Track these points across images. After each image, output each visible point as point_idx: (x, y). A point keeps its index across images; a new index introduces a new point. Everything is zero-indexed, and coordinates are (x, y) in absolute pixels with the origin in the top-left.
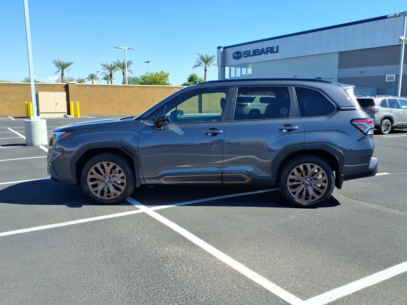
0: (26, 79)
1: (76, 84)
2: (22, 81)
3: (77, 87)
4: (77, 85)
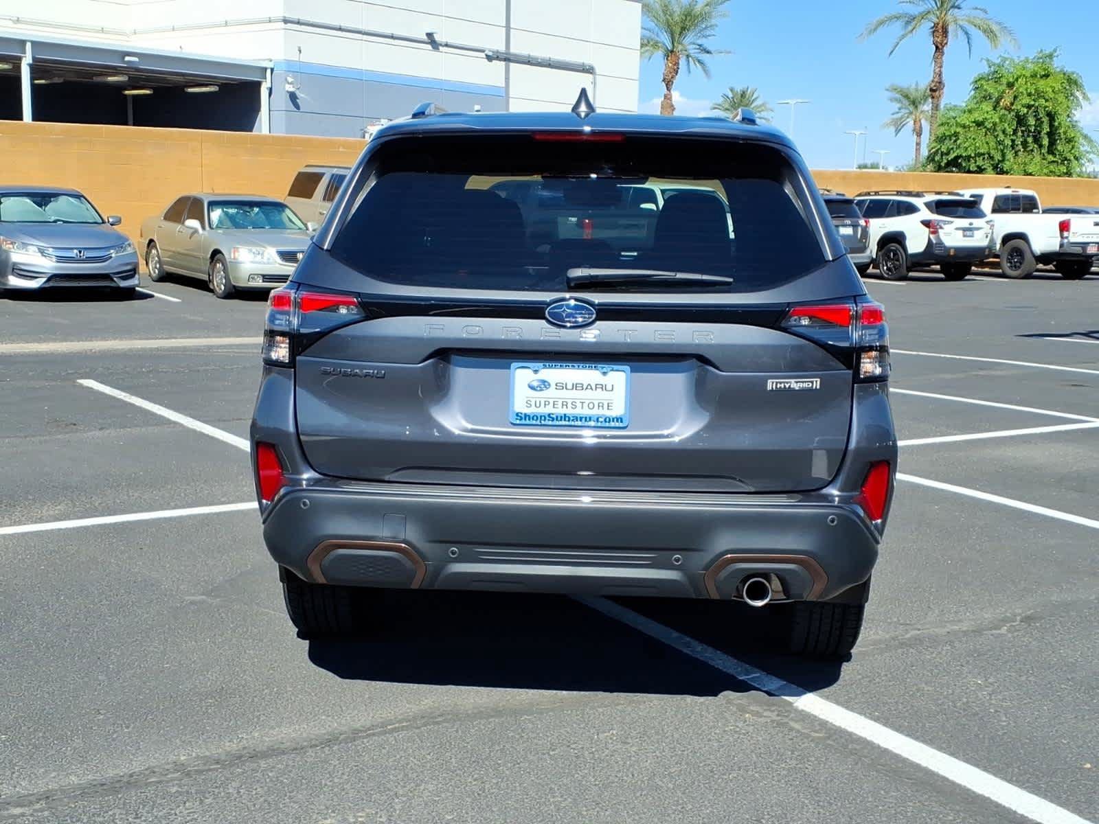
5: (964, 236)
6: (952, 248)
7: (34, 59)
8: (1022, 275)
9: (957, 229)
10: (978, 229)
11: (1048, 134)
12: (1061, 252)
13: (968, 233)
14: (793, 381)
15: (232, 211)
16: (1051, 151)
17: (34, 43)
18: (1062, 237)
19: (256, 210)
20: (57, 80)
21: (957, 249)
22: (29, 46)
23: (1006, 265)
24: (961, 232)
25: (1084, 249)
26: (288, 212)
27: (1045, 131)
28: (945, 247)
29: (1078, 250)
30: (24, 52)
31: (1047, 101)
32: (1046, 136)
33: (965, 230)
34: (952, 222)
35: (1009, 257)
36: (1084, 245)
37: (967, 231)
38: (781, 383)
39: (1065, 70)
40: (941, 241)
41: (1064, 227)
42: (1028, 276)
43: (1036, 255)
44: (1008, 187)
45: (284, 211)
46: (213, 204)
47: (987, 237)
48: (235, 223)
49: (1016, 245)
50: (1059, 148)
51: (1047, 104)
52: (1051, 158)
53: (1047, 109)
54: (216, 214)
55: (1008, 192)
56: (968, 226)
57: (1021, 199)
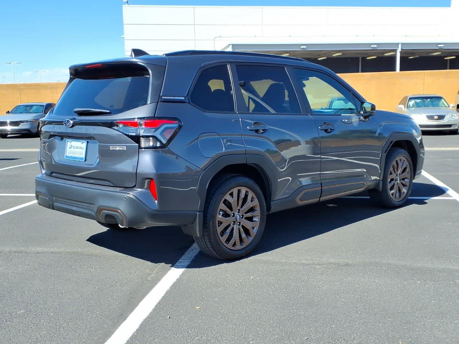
7: (402, 50)
14: (118, 147)
15: (418, 101)
17: (402, 44)
19: (429, 100)
20: (416, 56)
22: (400, 45)
26: (443, 100)
30: (398, 48)
38: (113, 148)
45: (441, 100)
46: (411, 99)
48: (417, 105)
54: (412, 102)
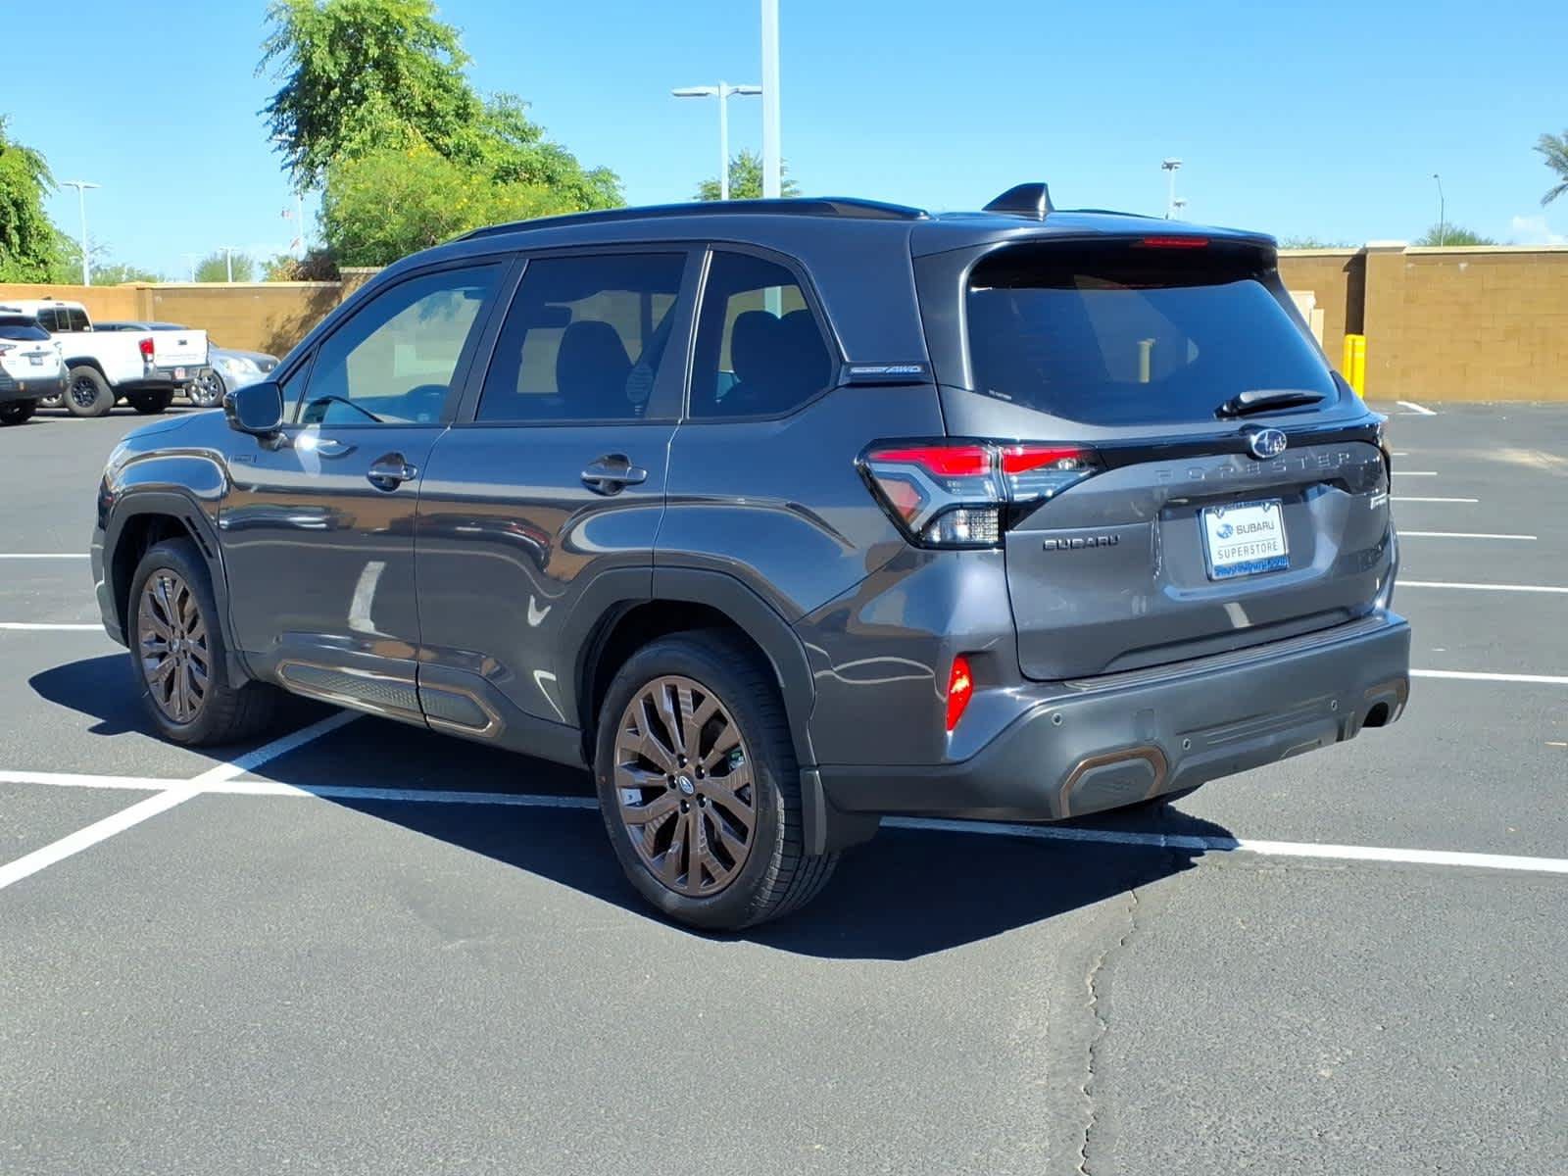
0: (1433, 232)
1: (1405, 251)
2: (1418, 244)
3: (1410, 265)
4: (1408, 255)
5: (33, 364)
6: (21, 381)
8: (99, 412)
9: (22, 355)
10: (46, 354)
11: (19, 229)
12: (148, 379)
13: (36, 360)
16: (24, 253)
18: (146, 360)
21: (27, 382)
23: (73, 402)
24: (27, 358)
25: (172, 374)
27: (13, 225)
28: (12, 379)
29: (166, 376)
31: (8, 185)
32: (14, 231)
33: (31, 355)
34: (15, 347)
35: (75, 390)
36: (171, 370)
37: (34, 357)
39: (20, 144)
40: (5, 371)
41: (147, 348)
42: (106, 414)
43: (113, 385)
44: (49, 298)
47: (57, 364)
49: (80, 374)
50: (33, 246)
51: (10, 189)
52: (24, 260)
53: (11, 196)
55: (51, 305)
56: (36, 351)
57: (68, 315)
